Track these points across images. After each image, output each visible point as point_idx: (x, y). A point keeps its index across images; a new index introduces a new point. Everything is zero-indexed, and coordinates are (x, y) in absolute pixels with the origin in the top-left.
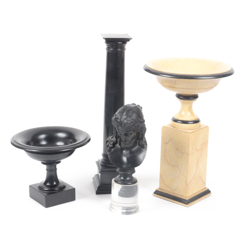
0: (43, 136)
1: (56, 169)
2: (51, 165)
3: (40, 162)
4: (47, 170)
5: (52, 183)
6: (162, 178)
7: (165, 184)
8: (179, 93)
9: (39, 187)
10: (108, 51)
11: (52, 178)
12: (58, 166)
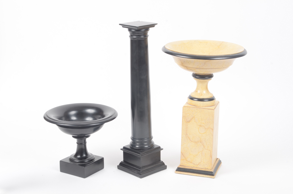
0: (73, 113)
1: (85, 143)
2: (81, 139)
3: (71, 136)
4: (77, 143)
5: (81, 155)
6: (183, 155)
7: (187, 161)
8: (195, 72)
9: (70, 158)
10: (131, 38)
11: (82, 151)
12: (87, 140)
